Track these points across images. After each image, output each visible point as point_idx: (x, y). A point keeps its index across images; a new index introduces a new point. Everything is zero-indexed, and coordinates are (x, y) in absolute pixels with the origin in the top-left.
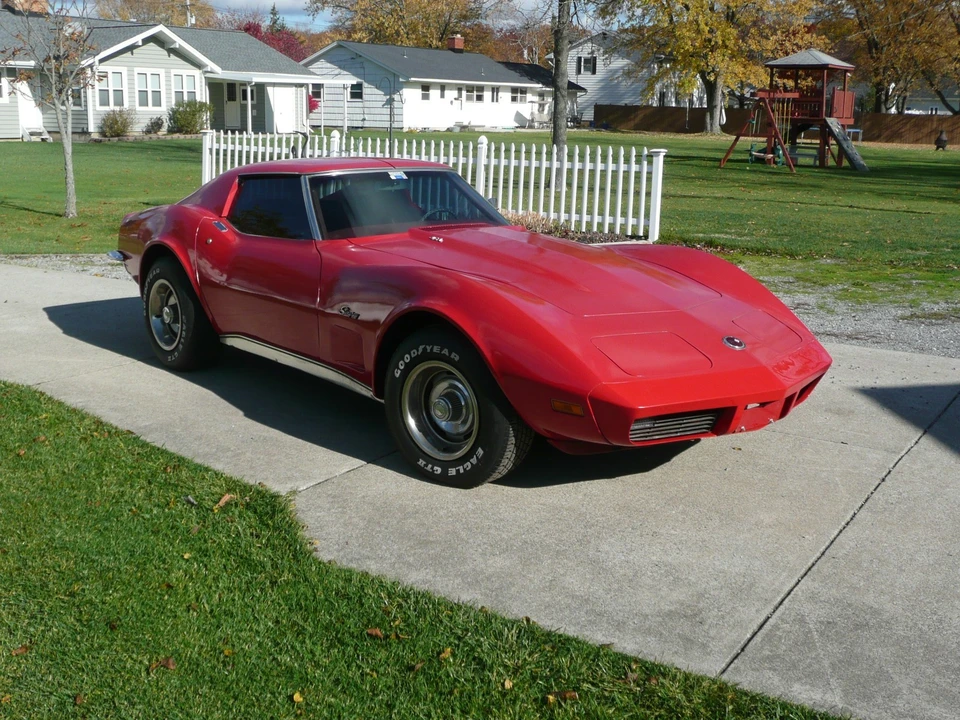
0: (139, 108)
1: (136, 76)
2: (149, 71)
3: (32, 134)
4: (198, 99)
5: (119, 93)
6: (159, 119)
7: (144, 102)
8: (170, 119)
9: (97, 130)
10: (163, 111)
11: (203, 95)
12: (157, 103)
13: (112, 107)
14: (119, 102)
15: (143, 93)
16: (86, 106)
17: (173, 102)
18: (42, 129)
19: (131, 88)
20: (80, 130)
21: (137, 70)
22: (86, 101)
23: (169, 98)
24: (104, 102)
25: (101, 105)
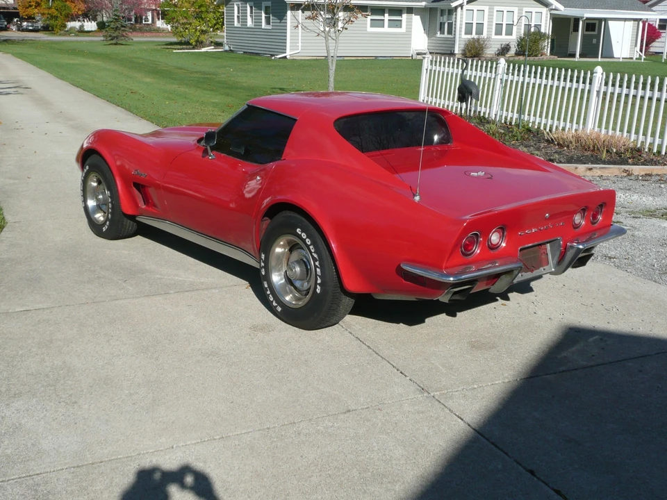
0: (494, 37)
1: (495, 12)
2: (505, 9)
3: (418, 54)
4: (543, 30)
5: (480, 26)
6: (508, 45)
7: (498, 32)
8: (518, 45)
9: (460, 52)
10: (513, 39)
11: (547, 28)
12: (509, 33)
13: (474, 35)
14: (480, 32)
15: (499, 26)
16: (455, 34)
17: (522, 32)
18: (427, 51)
19: (490, 22)
20: (449, 52)
21: (496, 8)
22: (455, 31)
23: (519, 29)
24: (468, 32)
25: (466, 34)
